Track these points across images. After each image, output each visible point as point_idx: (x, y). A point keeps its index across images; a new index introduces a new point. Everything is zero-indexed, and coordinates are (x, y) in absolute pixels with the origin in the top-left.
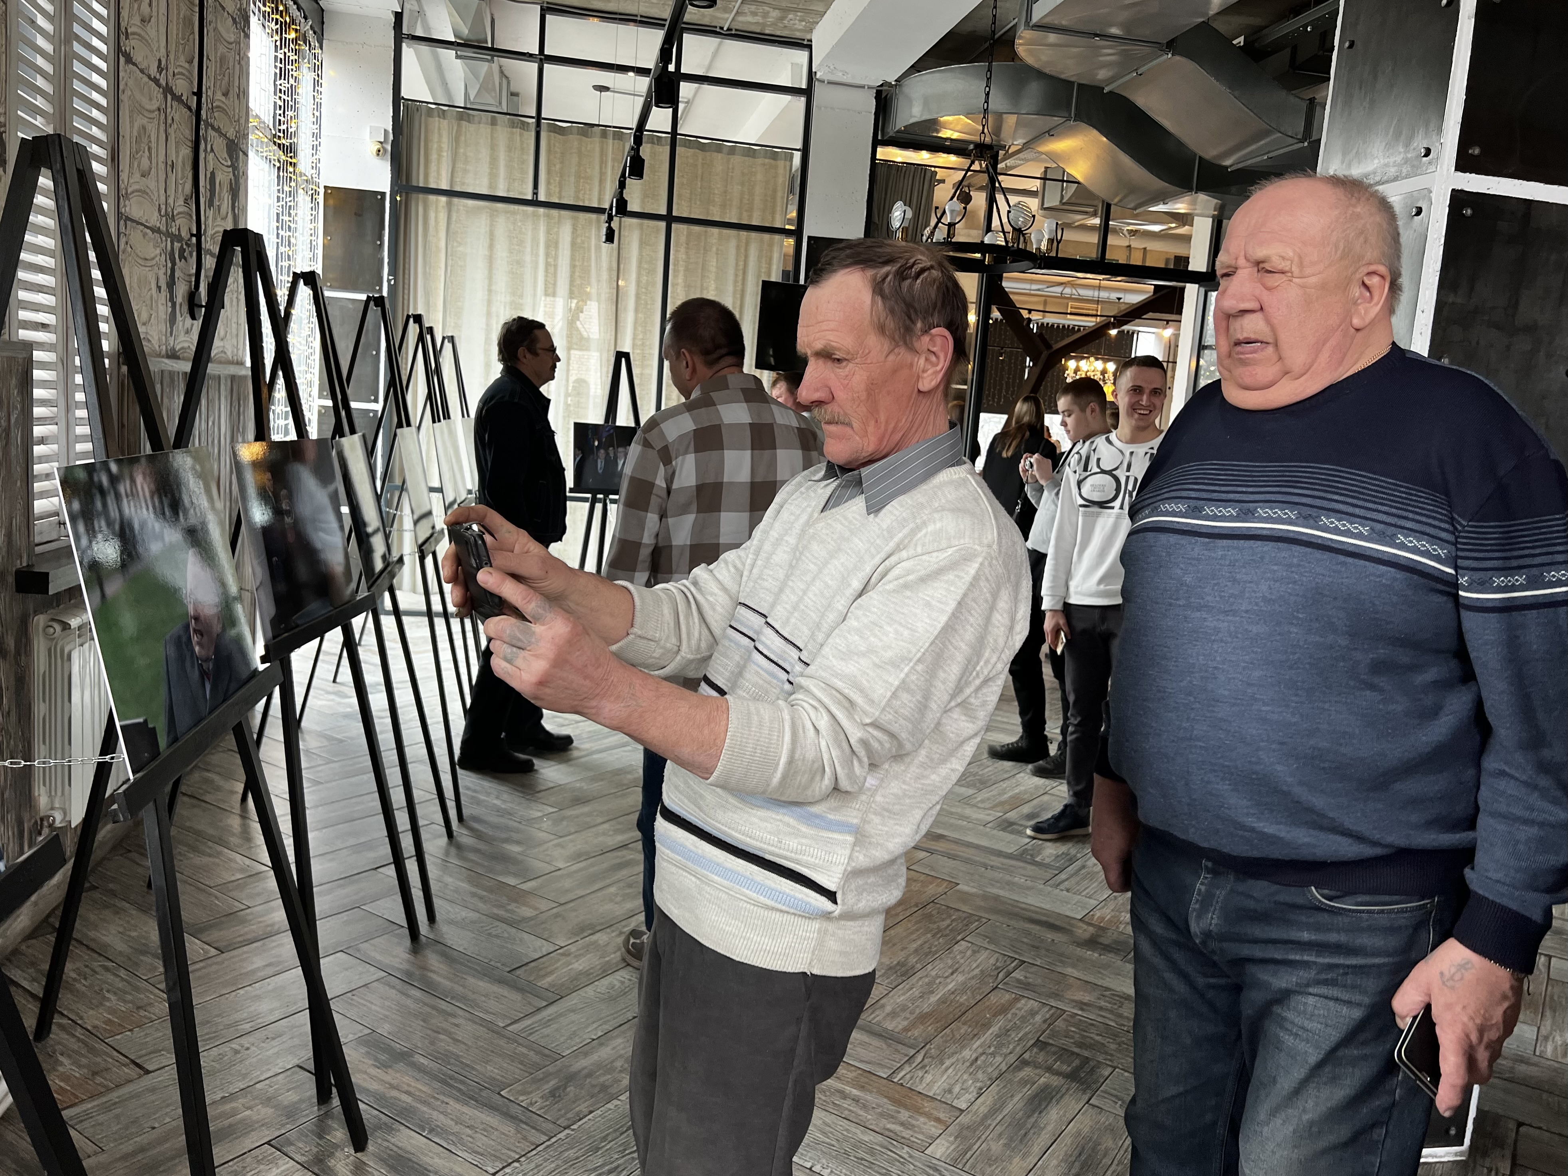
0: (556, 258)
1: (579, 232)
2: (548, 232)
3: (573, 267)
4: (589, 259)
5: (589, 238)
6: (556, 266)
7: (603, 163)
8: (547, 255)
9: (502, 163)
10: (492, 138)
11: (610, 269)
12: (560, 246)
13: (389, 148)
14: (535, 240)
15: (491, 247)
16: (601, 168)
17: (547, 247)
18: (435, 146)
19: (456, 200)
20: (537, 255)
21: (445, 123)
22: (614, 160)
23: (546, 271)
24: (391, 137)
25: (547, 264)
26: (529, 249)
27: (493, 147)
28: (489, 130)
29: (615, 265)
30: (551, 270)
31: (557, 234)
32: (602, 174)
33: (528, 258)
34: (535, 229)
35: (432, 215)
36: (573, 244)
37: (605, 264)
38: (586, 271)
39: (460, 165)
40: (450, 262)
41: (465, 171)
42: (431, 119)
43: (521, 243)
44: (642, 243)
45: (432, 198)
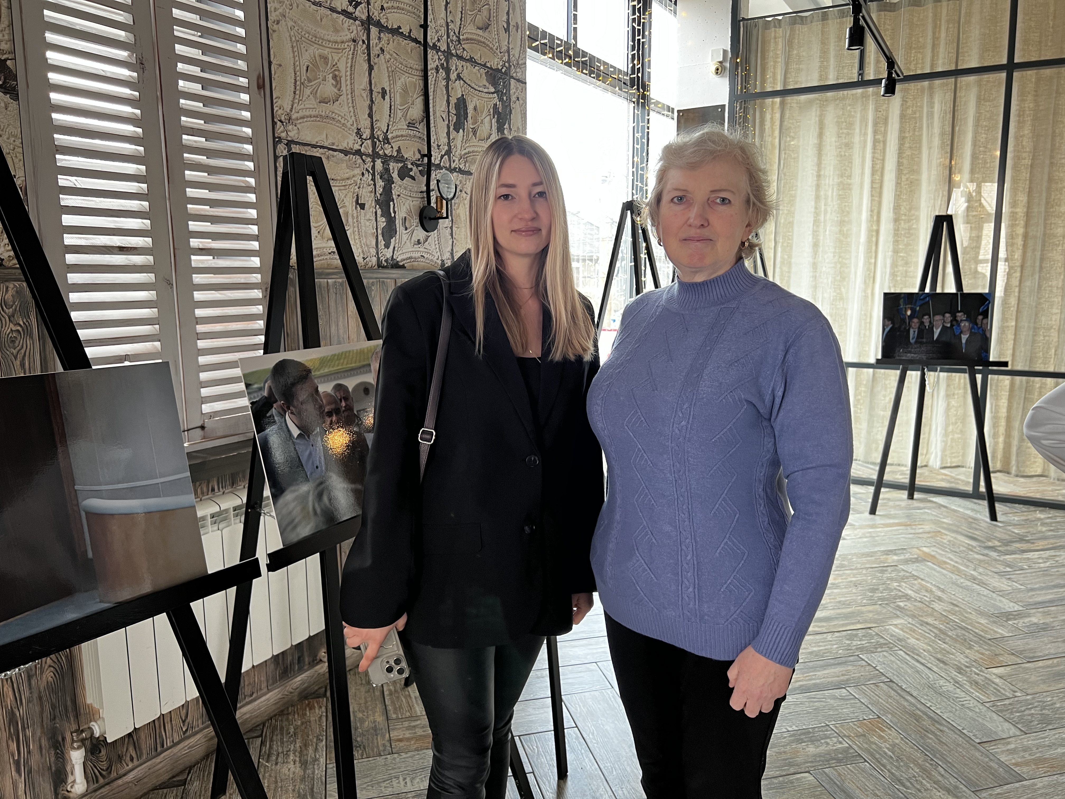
0: (885, 134)
1: (910, 103)
2: (877, 110)
3: (902, 139)
4: (921, 128)
5: (922, 107)
6: (885, 142)
7: (936, 27)
8: (875, 132)
9: (832, 53)
10: (823, 33)
11: (942, 134)
12: (890, 121)
13: (728, 65)
14: (864, 120)
15: (821, 135)
16: (934, 33)
17: (875, 124)
18: (771, 54)
19: (789, 99)
20: (865, 134)
21: (780, 31)
22: (948, 22)
23: (874, 147)
24: (730, 55)
25: (875, 141)
26: (857, 130)
27: (824, 42)
28: (820, 27)
29: (948, 129)
30: (880, 146)
31: (887, 110)
32: (935, 39)
33: (857, 139)
34: (865, 109)
35: (768, 116)
36: (903, 117)
37: (937, 130)
38: (917, 142)
39: (793, 66)
40: (783, 156)
41: (799, 70)
42: (767, 31)
43: (850, 126)
44: (980, 100)
45: (769, 101)
